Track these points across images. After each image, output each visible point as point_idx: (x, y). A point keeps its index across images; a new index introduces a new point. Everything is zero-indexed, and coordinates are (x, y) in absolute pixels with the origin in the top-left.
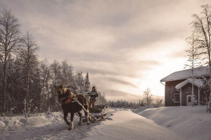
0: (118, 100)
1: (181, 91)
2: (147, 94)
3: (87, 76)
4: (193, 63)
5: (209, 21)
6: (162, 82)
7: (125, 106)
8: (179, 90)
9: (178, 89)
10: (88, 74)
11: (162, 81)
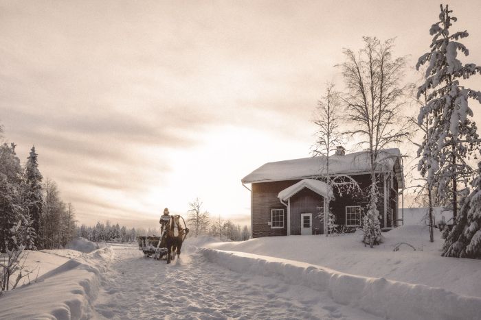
0: (99, 224)
1: (289, 204)
2: (196, 209)
3: (33, 158)
4: (328, 149)
5: (373, 70)
6: (246, 185)
7: (118, 237)
8: (286, 202)
9: (283, 201)
10: (36, 152)
11: (245, 181)
